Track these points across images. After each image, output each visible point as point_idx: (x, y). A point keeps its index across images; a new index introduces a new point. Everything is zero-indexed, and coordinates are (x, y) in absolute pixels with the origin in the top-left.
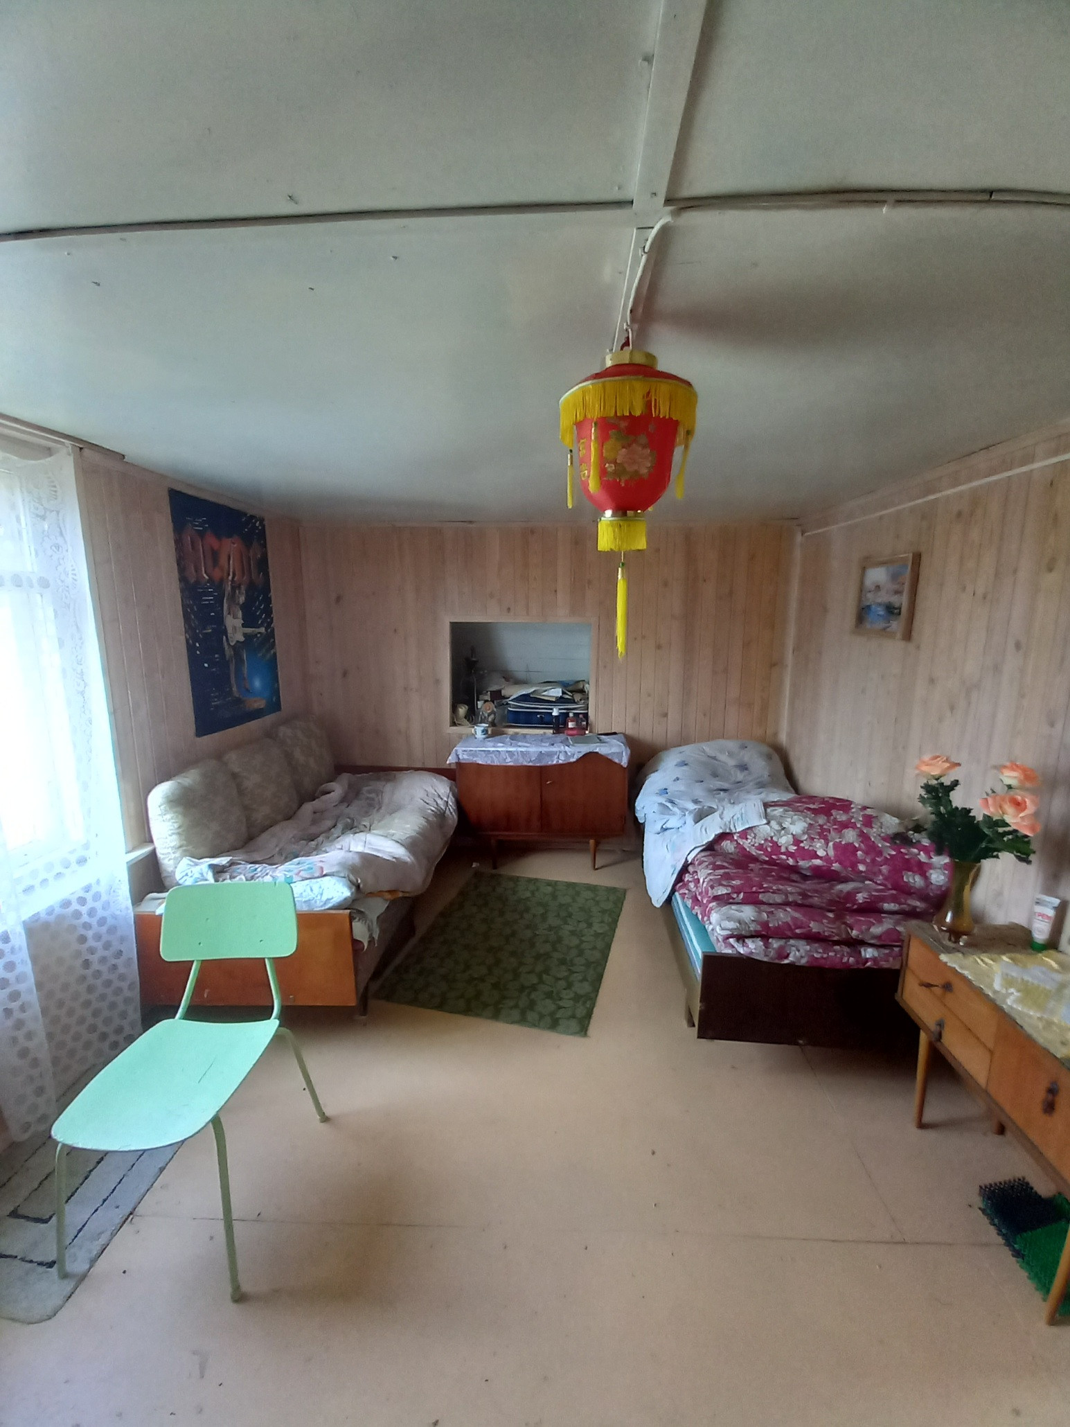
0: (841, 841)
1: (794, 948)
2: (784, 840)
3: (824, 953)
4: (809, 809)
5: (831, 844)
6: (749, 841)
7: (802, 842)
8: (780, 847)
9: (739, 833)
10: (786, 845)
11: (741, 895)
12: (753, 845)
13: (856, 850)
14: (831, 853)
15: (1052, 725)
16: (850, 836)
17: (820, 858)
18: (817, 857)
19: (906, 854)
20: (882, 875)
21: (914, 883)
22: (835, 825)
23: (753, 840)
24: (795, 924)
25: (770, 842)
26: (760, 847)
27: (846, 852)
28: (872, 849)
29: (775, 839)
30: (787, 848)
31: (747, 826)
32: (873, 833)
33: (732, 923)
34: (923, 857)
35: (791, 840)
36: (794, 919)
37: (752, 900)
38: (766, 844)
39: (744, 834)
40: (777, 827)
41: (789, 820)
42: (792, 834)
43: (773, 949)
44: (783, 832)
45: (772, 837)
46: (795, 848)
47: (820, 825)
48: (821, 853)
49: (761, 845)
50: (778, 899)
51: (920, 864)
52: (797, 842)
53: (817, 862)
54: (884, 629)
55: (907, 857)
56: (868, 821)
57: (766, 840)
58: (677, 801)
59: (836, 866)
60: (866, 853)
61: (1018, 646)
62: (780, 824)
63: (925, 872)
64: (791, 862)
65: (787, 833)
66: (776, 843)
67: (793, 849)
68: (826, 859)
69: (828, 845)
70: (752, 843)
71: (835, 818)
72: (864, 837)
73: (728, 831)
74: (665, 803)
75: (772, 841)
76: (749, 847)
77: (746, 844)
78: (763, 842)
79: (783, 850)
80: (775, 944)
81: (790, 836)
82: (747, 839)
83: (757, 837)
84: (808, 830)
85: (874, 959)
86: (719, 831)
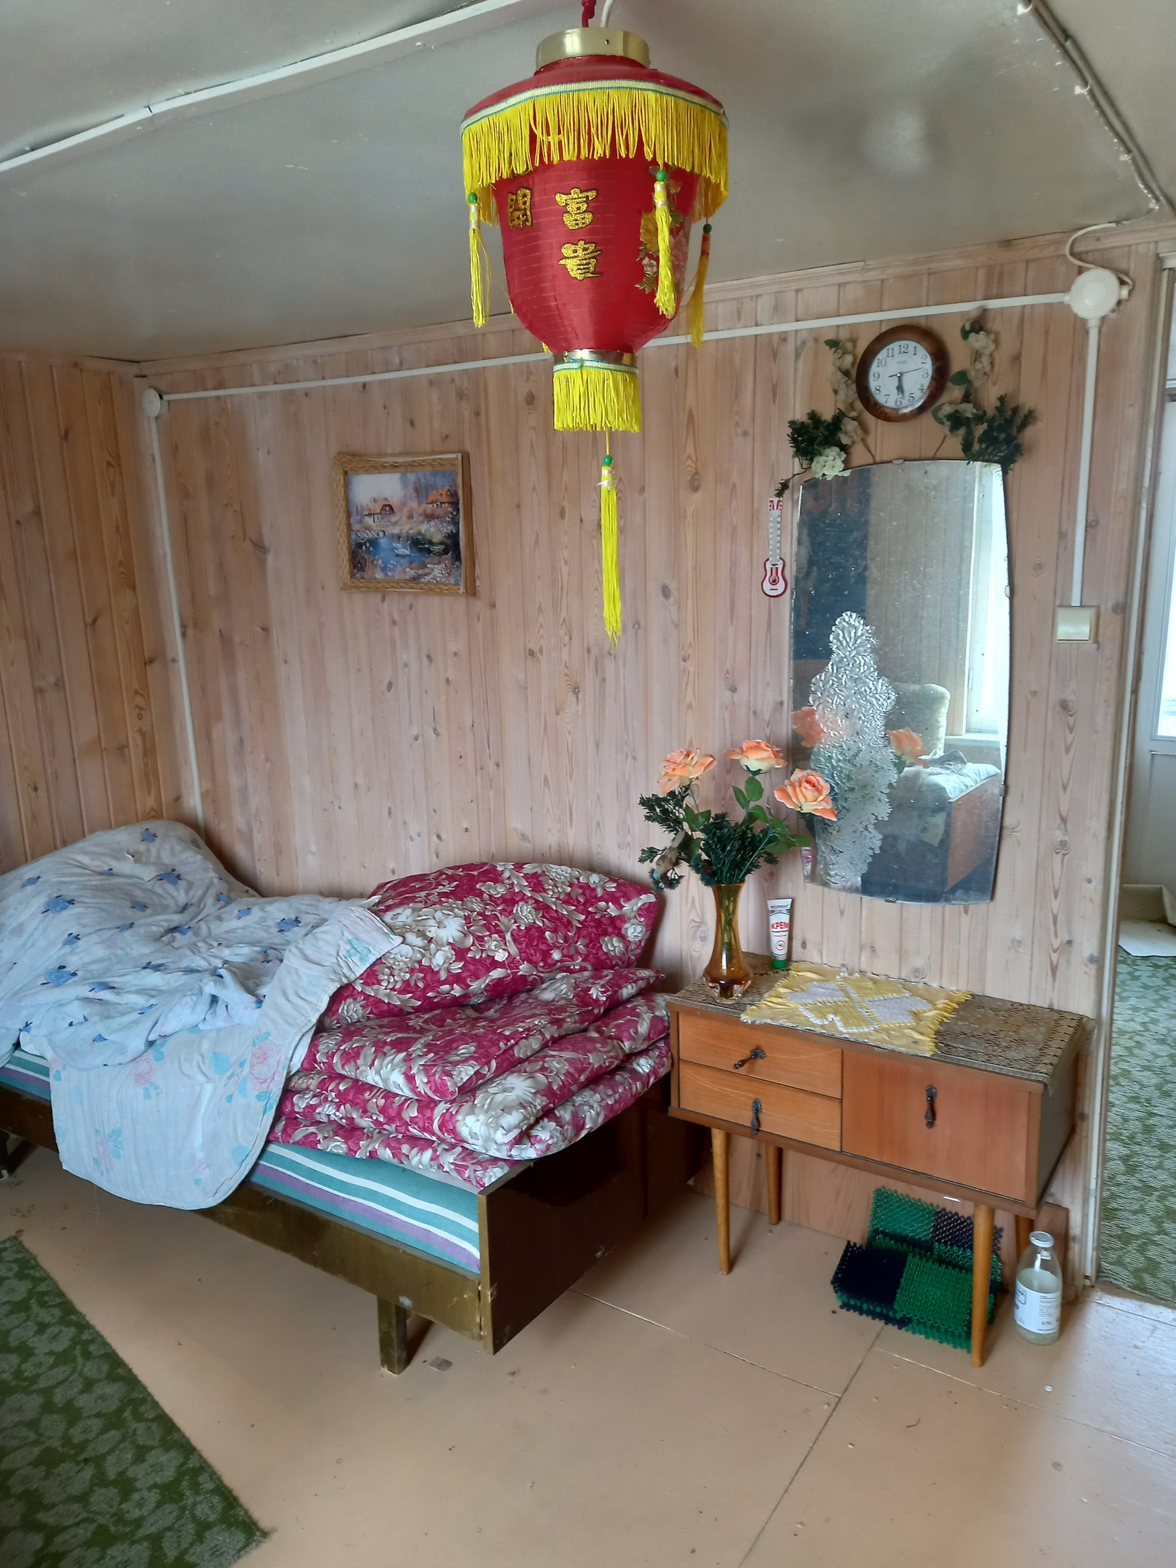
0: (518, 927)
1: (586, 1108)
2: (440, 959)
3: (615, 1092)
4: (446, 895)
5: (508, 937)
6: (385, 984)
7: (469, 950)
8: (438, 972)
9: (361, 977)
10: (446, 965)
11: (494, 1064)
12: (393, 989)
13: (541, 931)
14: (513, 949)
15: (734, 690)
16: (525, 913)
17: (501, 965)
18: (495, 964)
19: (596, 913)
20: (580, 954)
21: (614, 951)
22: (498, 905)
23: (392, 980)
24: (576, 1069)
25: (421, 971)
26: (406, 987)
27: (530, 939)
28: (560, 923)
29: (425, 962)
30: (448, 971)
31: (372, 959)
32: (549, 897)
33: (514, 1113)
34: (613, 911)
35: (451, 954)
36: (570, 1061)
37: (510, 1065)
38: (414, 977)
39: (371, 976)
40: (419, 942)
41: (432, 922)
42: (450, 944)
43: (568, 1124)
44: (432, 946)
45: (420, 962)
46: (461, 964)
47: (479, 914)
48: (500, 956)
49: (406, 983)
50: (535, 1043)
51: (612, 919)
52: (460, 953)
53: (497, 973)
54: (415, 579)
55: (597, 917)
56: (536, 882)
57: (412, 971)
58: (116, 981)
59: (524, 968)
60: (555, 931)
61: (666, 592)
62: (421, 934)
63: (620, 929)
64: (457, 991)
65: (439, 946)
66: (430, 967)
67: (456, 968)
68: (511, 963)
69: (504, 938)
70: (391, 986)
71: (491, 896)
72: (542, 908)
73: (345, 981)
74: (91, 995)
75: (422, 969)
76: (388, 995)
77: (380, 991)
78: (408, 976)
79: (443, 976)
80: (565, 1114)
81: (447, 948)
82: (379, 982)
83: (396, 973)
84: (468, 928)
85: (654, 1071)
86: (333, 988)
